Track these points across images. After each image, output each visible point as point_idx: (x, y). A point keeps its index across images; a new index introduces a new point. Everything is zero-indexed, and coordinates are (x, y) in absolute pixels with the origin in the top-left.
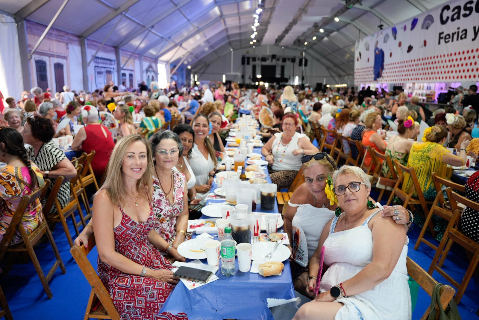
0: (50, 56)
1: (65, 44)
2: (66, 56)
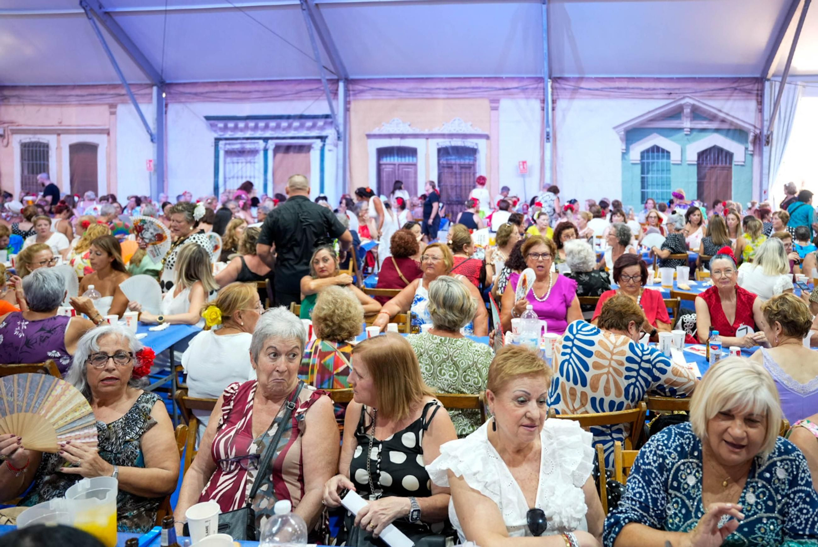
0: (58, 133)
1: (106, 107)
2: (107, 127)
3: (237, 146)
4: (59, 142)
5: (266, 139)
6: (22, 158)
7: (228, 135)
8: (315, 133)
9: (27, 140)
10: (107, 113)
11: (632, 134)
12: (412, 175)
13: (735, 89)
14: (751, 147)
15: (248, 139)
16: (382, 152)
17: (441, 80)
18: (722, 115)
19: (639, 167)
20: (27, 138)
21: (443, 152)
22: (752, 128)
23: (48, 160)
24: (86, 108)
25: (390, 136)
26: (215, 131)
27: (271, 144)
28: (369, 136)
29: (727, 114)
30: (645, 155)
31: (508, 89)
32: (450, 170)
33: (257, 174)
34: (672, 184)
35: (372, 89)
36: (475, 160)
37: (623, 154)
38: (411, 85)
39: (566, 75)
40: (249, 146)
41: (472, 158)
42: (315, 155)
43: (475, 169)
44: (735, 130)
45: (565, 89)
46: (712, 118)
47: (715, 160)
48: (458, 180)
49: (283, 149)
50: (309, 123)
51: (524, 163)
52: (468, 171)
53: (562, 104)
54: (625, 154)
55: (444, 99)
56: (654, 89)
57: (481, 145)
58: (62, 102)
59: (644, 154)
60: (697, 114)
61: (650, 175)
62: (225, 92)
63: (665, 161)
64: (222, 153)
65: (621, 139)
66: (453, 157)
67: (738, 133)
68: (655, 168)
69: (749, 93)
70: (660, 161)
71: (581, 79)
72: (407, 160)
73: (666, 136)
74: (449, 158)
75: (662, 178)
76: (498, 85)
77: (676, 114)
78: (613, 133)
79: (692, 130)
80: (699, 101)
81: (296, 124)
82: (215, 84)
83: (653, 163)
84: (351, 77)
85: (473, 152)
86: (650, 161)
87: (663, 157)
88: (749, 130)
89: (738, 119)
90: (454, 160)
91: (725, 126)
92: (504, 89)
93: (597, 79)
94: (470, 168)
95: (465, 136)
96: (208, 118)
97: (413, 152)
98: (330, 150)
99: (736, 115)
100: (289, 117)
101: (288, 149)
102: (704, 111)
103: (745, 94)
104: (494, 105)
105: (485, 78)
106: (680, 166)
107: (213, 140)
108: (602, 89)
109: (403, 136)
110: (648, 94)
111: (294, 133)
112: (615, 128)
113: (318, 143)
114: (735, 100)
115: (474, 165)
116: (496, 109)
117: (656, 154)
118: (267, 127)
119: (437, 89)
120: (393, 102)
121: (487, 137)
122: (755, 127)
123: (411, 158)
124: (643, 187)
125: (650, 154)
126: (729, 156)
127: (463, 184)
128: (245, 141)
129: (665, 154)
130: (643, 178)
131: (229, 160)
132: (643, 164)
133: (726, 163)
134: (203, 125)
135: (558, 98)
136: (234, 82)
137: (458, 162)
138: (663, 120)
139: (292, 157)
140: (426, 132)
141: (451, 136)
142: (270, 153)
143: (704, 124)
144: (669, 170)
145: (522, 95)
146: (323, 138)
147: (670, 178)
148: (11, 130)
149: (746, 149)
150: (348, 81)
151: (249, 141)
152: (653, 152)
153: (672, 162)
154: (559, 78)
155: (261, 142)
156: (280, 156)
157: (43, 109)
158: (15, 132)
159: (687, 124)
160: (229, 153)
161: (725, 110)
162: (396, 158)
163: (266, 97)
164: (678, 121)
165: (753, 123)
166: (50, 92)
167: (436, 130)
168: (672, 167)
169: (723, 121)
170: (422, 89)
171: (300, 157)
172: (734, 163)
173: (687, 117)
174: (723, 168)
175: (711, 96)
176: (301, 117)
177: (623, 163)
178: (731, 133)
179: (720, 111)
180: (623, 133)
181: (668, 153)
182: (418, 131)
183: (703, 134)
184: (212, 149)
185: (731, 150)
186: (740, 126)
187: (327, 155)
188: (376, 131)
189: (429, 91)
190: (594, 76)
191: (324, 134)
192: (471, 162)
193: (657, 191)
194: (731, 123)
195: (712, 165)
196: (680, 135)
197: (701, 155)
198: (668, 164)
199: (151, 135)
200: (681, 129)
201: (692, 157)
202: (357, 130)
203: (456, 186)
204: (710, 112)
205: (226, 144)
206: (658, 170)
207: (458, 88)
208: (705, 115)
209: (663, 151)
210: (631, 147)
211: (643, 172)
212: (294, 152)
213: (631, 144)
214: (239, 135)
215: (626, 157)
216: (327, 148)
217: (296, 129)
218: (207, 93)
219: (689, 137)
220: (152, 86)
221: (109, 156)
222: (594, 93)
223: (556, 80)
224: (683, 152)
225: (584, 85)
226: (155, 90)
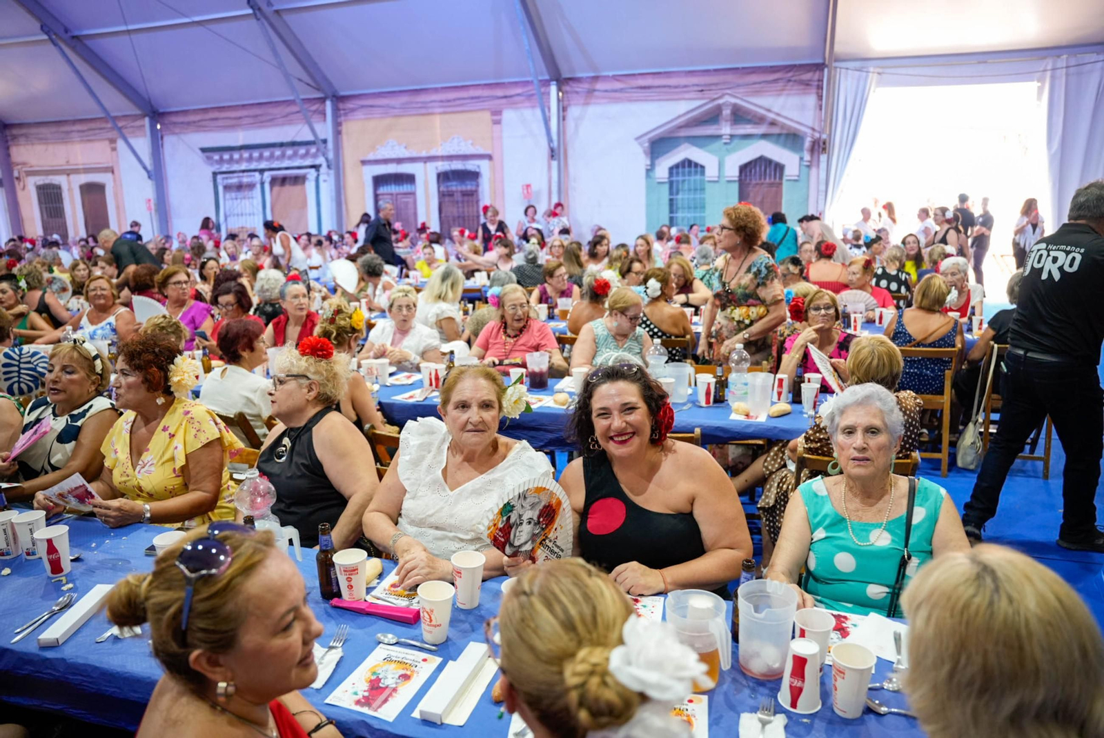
0: (68, 173)
1: (107, 143)
2: (110, 165)
3: (234, 180)
4: (69, 183)
5: (262, 171)
6: (40, 202)
7: (225, 168)
8: (308, 162)
9: (41, 183)
10: (109, 150)
11: (658, 145)
12: (411, 206)
13: (789, 81)
14: (807, 157)
15: (244, 171)
16: (379, 181)
17: (436, 90)
18: (771, 116)
19: (667, 187)
20: (41, 180)
21: (443, 177)
22: (809, 131)
23: (62, 203)
24: (89, 145)
25: (386, 161)
26: (212, 165)
27: (267, 176)
28: (364, 162)
29: (778, 115)
30: (675, 171)
31: (511, 96)
32: (451, 199)
33: (255, 211)
34: (707, 206)
35: (363, 107)
36: (478, 186)
37: (648, 171)
38: (404, 99)
39: (579, 75)
40: (246, 179)
41: (474, 183)
42: (310, 186)
43: (477, 196)
44: (788, 135)
45: (577, 93)
46: (760, 120)
47: (761, 175)
48: (461, 210)
49: (279, 182)
50: (302, 151)
51: (528, 186)
52: (470, 198)
53: (574, 111)
54: (650, 171)
55: (440, 113)
56: (686, 86)
57: (483, 167)
58: (65, 139)
59: (673, 170)
60: (739, 115)
61: (680, 196)
62: (216, 119)
63: (698, 177)
64: (221, 189)
65: (645, 152)
66: (454, 183)
67: (791, 138)
68: (686, 187)
69: (808, 85)
70: (692, 178)
71: (596, 79)
72: (406, 188)
73: (700, 146)
74: (449, 184)
75: (694, 199)
76: (499, 93)
77: (712, 117)
78: (636, 143)
79: (732, 136)
80: (742, 99)
81: (289, 152)
82: (205, 110)
83: (684, 181)
84: (342, 93)
85: (474, 176)
86: (680, 178)
87: (696, 173)
88: (806, 133)
89: (791, 120)
90: (455, 186)
91: (776, 130)
92: (505, 97)
93: (616, 78)
94: (472, 195)
95: (465, 157)
96: (204, 150)
97: (410, 179)
98: (325, 181)
99: (790, 116)
100: (282, 145)
101: (284, 181)
102: (748, 112)
103: (802, 87)
104: (496, 118)
105: (485, 85)
106: (717, 185)
107: (211, 175)
108: (621, 90)
109: (399, 161)
110: (675, 93)
111: (289, 163)
112: (637, 139)
113: (312, 173)
114: (788, 95)
115: (476, 191)
116: (498, 122)
117: (687, 169)
118: (261, 157)
119: (432, 102)
120: (387, 121)
121: (489, 157)
122: (813, 129)
123: (409, 186)
124: (671, 211)
125: (680, 170)
126: (779, 168)
127: (466, 214)
128: (241, 174)
129: (699, 169)
130: (671, 200)
131: (228, 196)
132: (671, 183)
133: (775, 178)
134: (199, 158)
135: (569, 105)
136: (224, 107)
137: (459, 188)
138: (696, 126)
139: (289, 190)
140: (424, 154)
141: (450, 158)
142: (267, 187)
143: (748, 129)
144: (703, 189)
145: (527, 104)
146: (316, 167)
147: (704, 199)
148: (26, 172)
149: (801, 159)
150: (338, 99)
151: (245, 174)
152: (684, 167)
153: (707, 179)
154: (570, 79)
155: (257, 174)
156: (276, 189)
157: (51, 148)
158: (30, 173)
159: (726, 129)
160: (227, 188)
161: (776, 109)
162: (393, 187)
163: (259, 122)
164: (715, 127)
165: (810, 124)
166: (53, 129)
167: (433, 153)
168: (708, 186)
169: (773, 123)
170: (417, 103)
171: (297, 189)
172: (785, 178)
173: (726, 121)
174: (771, 185)
175: (757, 93)
176: (293, 144)
177: (647, 182)
178: (782, 138)
179: (769, 111)
180: (647, 145)
181: (703, 167)
182: (415, 155)
183: (746, 142)
184: (211, 185)
185: (782, 161)
186: (795, 129)
187: (323, 185)
188: (371, 157)
189: (424, 105)
190: (611, 74)
191: (317, 162)
192: (474, 188)
193: (689, 215)
194: (783, 126)
195: (758, 181)
196: (717, 145)
197: (744, 169)
198: (702, 182)
199: (148, 172)
200: (719, 137)
201: (733, 172)
202: (350, 156)
203: (459, 217)
204: (756, 112)
205: (224, 178)
206: (690, 190)
207: (454, 100)
208: (749, 117)
209: (696, 165)
210: (657, 162)
211: (671, 193)
212: (290, 185)
213: (657, 157)
214: (235, 167)
215: (651, 174)
216: (322, 178)
217: (290, 158)
218: (199, 121)
219: (728, 147)
220: (143, 116)
221: (116, 195)
222: (614, 96)
223: (562, 81)
224: (721, 166)
225: (600, 86)
226: (147, 121)
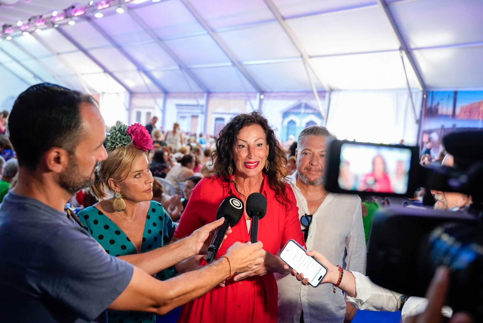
0: (144, 108)
1: (154, 100)
4: (144, 111)
5: (189, 113)
6: (136, 116)
7: (181, 111)
10: (154, 102)
11: (285, 114)
16: (216, 119)
18: (314, 107)
19: (286, 129)
20: (137, 110)
24: (149, 100)
25: (219, 113)
26: (178, 110)
27: (190, 115)
29: (316, 107)
30: (289, 123)
31: (250, 96)
38: (224, 95)
46: (312, 108)
49: (193, 117)
54: (282, 122)
56: (293, 96)
58: (145, 98)
60: (307, 107)
61: (290, 130)
62: (181, 96)
65: (282, 117)
67: (319, 114)
71: (271, 92)
72: (222, 122)
73: (296, 116)
76: (247, 95)
77: (299, 106)
79: (305, 113)
80: (307, 101)
81: (196, 108)
84: (210, 91)
86: (290, 126)
87: (294, 125)
89: (319, 109)
91: (315, 112)
96: (176, 105)
99: (319, 107)
100: (195, 106)
102: (309, 105)
106: (299, 129)
107: (177, 113)
108: (278, 96)
109: (222, 113)
110: (292, 98)
111: (195, 111)
112: (280, 112)
114: (319, 100)
116: (246, 103)
118: (189, 109)
119: (231, 96)
120: (220, 101)
128: (184, 113)
130: (287, 132)
132: (288, 128)
134: (175, 107)
136: (182, 92)
138: (295, 109)
139: (195, 119)
142: (190, 118)
143: (309, 111)
144: (295, 129)
148: (134, 107)
150: (208, 93)
152: (291, 122)
153: (296, 127)
154: (264, 92)
156: (192, 119)
157: (141, 100)
159: (303, 111)
160: (180, 117)
161: (316, 105)
162: (220, 121)
164: (299, 110)
167: (229, 112)
169: (315, 110)
170: (227, 96)
173: (303, 108)
176: (197, 106)
177: (282, 126)
178: (317, 114)
179: (314, 105)
180: (282, 114)
182: (225, 112)
184: (177, 116)
185: (316, 122)
186: (320, 112)
188: (215, 111)
189: (229, 97)
190: (275, 91)
194: (317, 111)
196: (300, 115)
197: (307, 124)
200: (301, 113)
201: (303, 125)
202: (210, 110)
204: (311, 105)
206: (292, 129)
207: (236, 96)
208: (309, 107)
209: (294, 122)
210: (285, 120)
213: (285, 118)
214: (183, 111)
215: (283, 124)
218: (176, 96)
219: (303, 116)
220: (162, 93)
222: (275, 98)
223: (262, 92)
224: (301, 122)
225: (272, 95)
226: (163, 95)
